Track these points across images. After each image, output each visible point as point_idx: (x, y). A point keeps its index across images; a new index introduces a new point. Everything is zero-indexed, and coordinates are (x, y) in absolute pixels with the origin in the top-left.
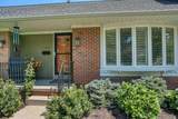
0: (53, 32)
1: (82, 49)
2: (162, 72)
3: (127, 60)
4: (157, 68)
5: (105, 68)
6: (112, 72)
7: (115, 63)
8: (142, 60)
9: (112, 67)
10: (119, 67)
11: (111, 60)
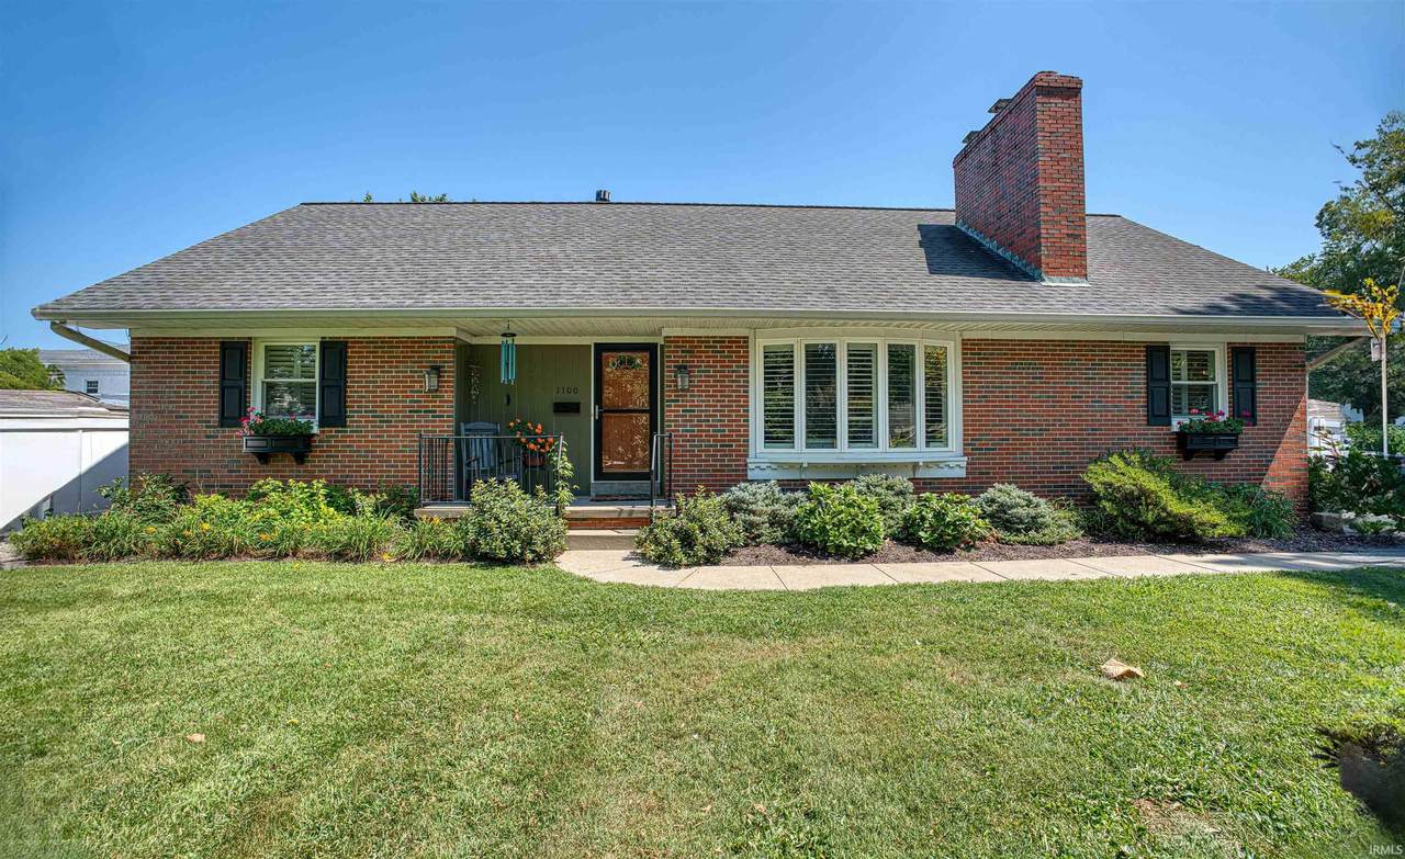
0: (590, 341)
1: (698, 400)
2: (915, 466)
3: (822, 429)
4: (903, 454)
5: (760, 452)
6: (781, 465)
7: (788, 439)
8: (862, 434)
9: (780, 453)
10: (800, 451)
11: (779, 429)
